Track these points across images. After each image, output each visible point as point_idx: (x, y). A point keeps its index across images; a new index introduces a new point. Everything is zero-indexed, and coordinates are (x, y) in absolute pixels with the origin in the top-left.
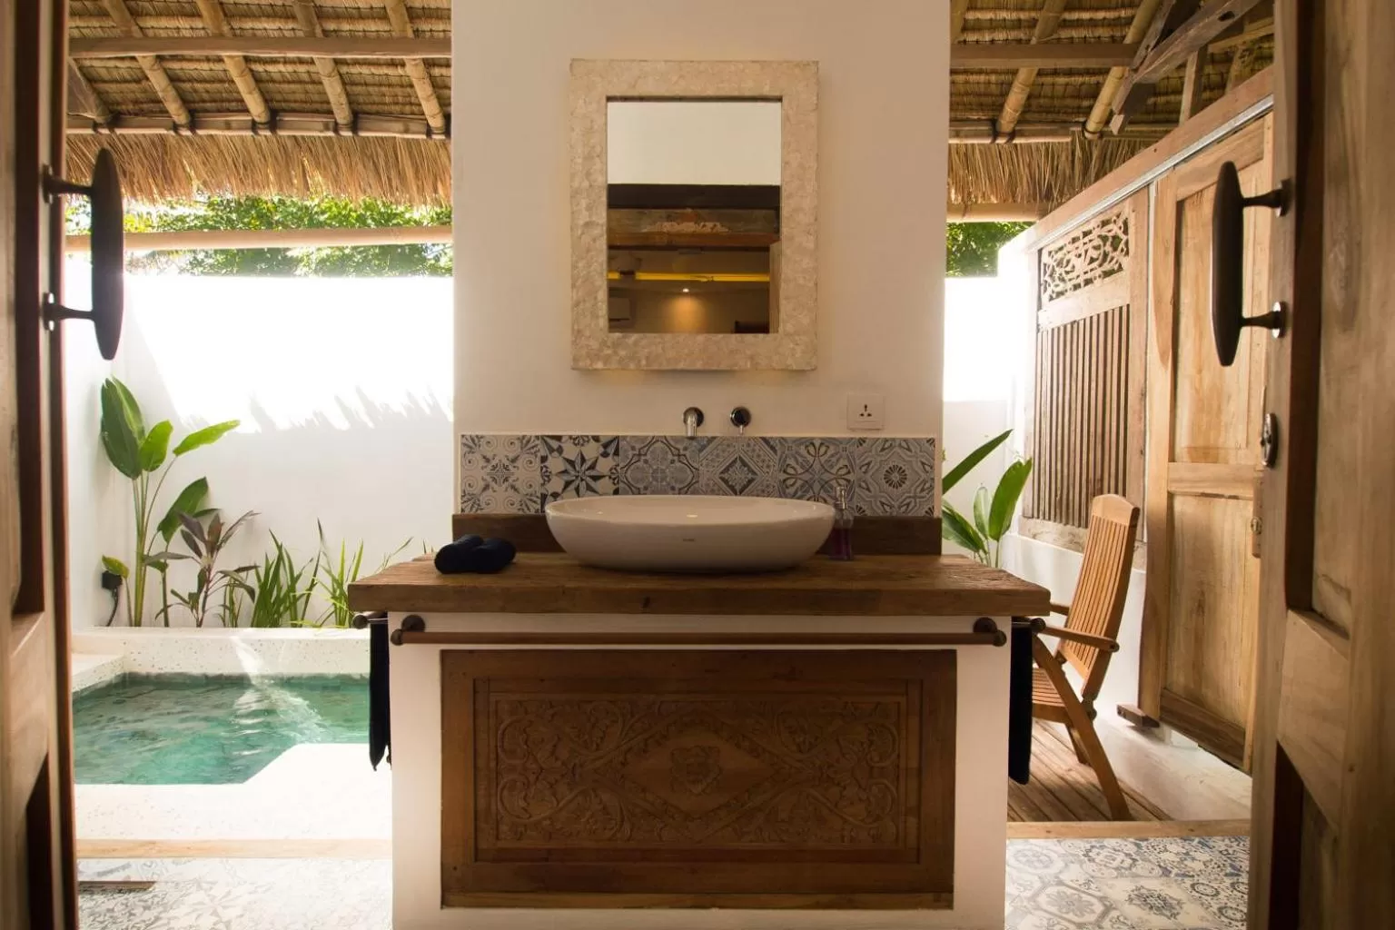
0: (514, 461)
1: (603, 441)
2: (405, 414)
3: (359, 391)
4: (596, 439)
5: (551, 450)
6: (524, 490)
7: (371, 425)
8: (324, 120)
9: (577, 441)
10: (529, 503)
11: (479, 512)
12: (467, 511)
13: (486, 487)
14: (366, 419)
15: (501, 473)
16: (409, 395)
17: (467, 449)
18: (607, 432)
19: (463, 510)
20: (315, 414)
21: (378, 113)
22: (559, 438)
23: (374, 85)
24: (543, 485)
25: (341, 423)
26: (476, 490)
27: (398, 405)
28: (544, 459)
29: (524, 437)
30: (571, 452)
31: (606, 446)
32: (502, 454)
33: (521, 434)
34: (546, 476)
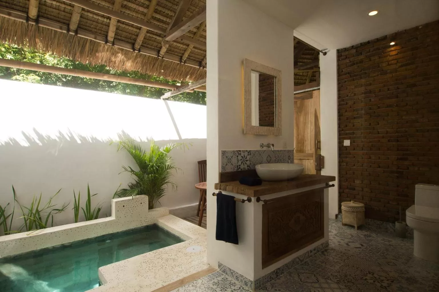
0: (232, 157)
1: (248, 151)
2: (57, 139)
3: (34, 130)
4: (247, 151)
5: (239, 154)
6: (234, 165)
7: (41, 144)
8: (61, 25)
9: (244, 151)
10: (235, 168)
11: (225, 171)
12: (223, 171)
13: (227, 165)
14: (38, 142)
15: (229, 160)
16: (60, 133)
17: (222, 154)
18: (248, 150)
19: (222, 171)
20: (11, 140)
21: (86, 29)
22: (240, 151)
23: (91, 20)
24: (237, 163)
25: (25, 143)
26: (224, 166)
27: (54, 136)
28: (238, 156)
29: (234, 151)
30: (242, 155)
31: (248, 153)
32: (229, 155)
33: (233, 150)
34: (238, 161)
